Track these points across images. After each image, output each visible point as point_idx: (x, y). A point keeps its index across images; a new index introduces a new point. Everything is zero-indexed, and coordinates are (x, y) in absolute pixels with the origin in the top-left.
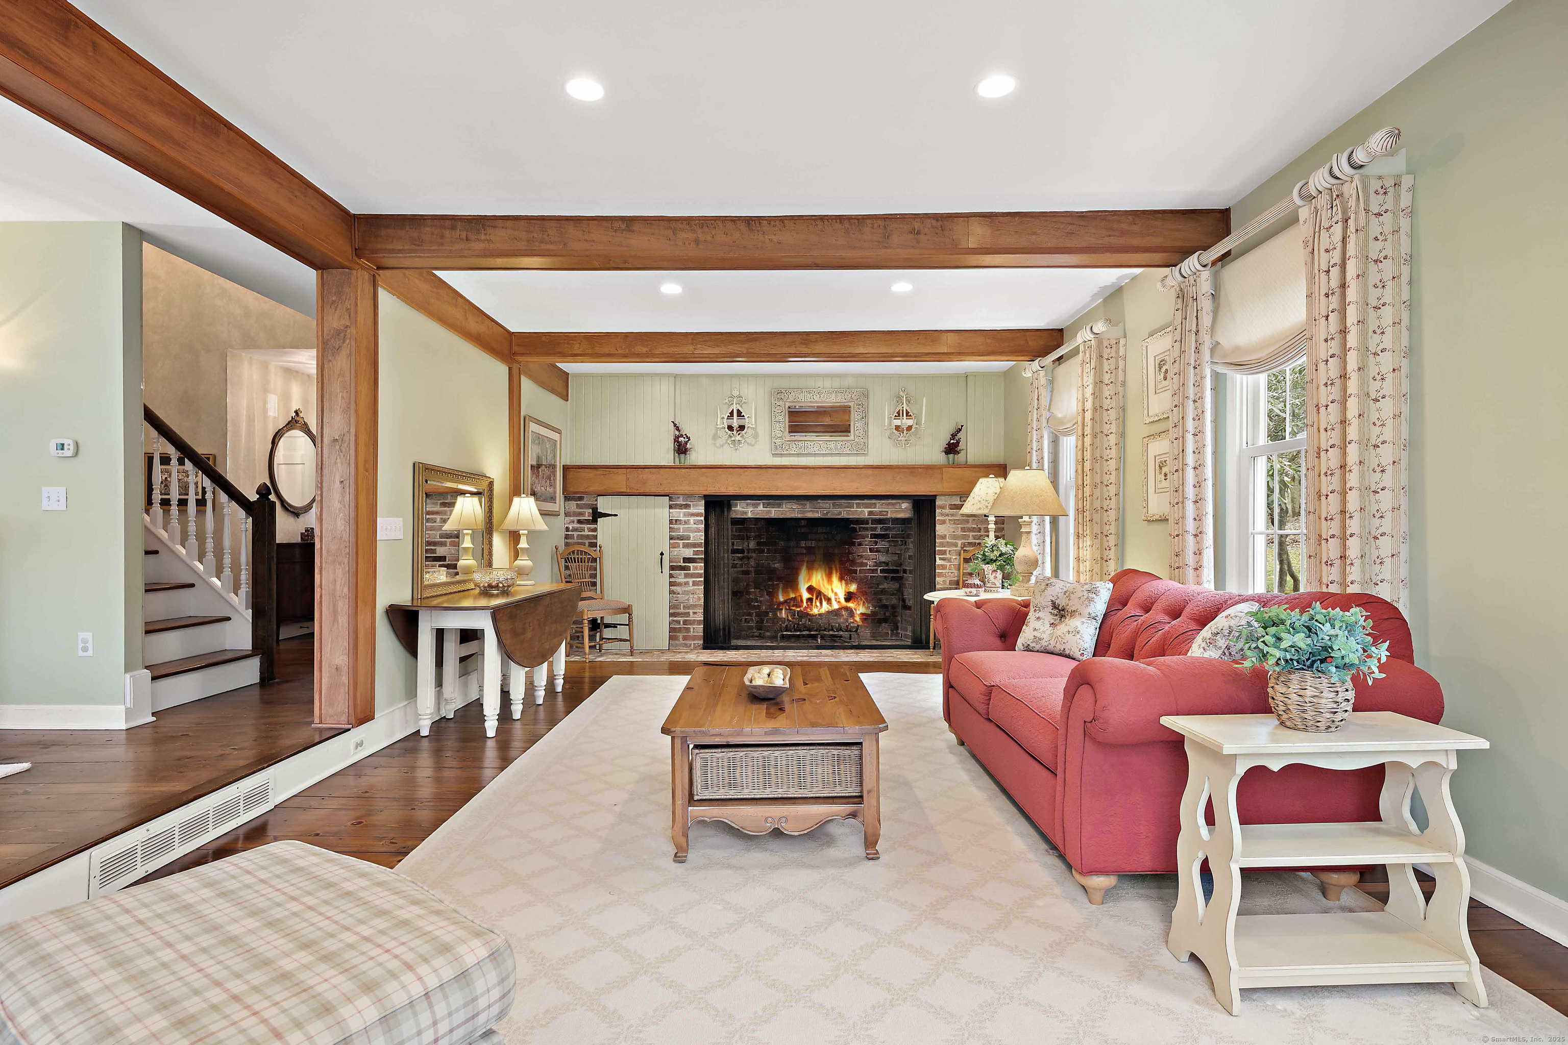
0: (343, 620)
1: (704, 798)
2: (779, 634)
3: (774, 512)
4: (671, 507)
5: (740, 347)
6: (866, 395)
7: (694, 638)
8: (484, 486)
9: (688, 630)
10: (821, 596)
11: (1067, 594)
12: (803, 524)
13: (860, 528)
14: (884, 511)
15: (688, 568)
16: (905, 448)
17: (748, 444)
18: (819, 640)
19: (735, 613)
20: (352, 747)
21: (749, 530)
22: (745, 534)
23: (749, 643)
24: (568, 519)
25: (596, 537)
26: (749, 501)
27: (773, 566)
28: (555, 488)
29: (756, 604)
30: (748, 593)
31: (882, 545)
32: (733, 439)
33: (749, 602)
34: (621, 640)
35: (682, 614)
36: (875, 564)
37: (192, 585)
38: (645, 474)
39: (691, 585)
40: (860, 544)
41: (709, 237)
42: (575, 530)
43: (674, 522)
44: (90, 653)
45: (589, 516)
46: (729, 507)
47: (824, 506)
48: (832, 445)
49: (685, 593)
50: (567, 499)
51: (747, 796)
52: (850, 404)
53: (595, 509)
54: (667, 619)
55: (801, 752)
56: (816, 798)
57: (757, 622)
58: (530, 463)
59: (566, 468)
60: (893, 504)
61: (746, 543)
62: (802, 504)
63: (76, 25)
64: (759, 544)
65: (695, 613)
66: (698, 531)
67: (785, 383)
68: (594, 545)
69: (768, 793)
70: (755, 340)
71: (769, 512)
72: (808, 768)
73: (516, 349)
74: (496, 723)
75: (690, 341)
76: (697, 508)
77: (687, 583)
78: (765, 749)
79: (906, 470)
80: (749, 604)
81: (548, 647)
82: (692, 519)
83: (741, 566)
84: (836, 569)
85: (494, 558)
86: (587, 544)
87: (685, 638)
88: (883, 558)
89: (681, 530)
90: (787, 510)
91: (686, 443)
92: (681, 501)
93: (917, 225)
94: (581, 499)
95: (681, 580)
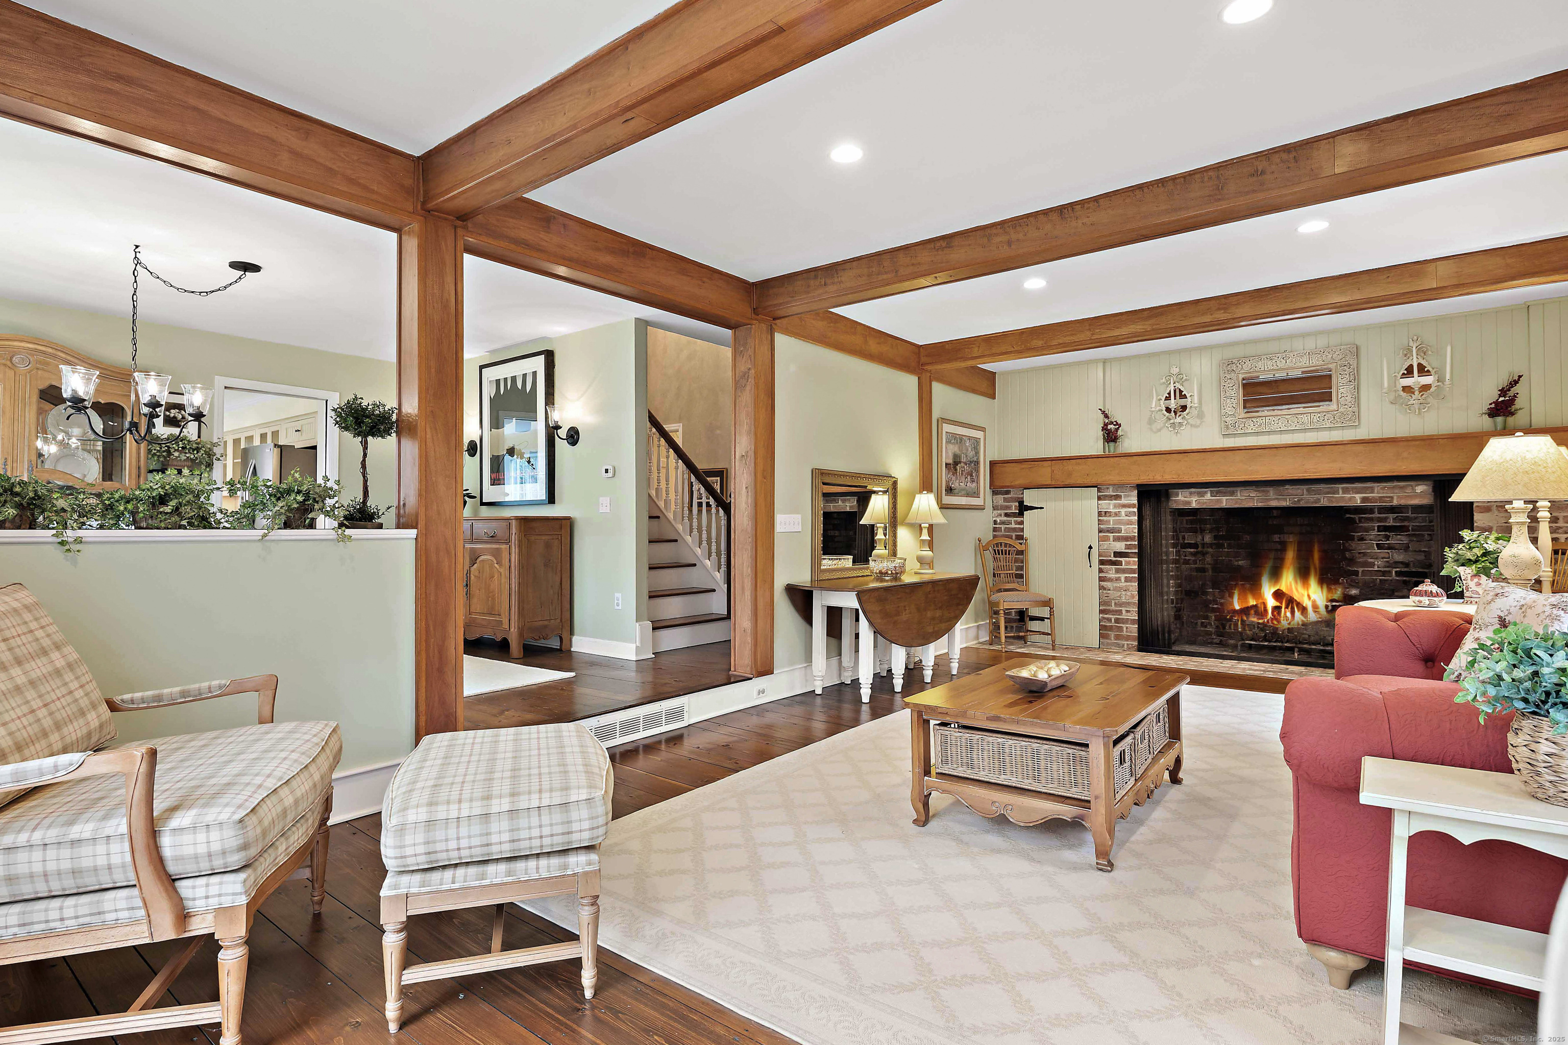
0: (748, 594)
1: (944, 772)
2: (1240, 643)
3: (1225, 502)
4: (1099, 498)
5: (1143, 325)
6: (1357, 352)
7: (1128, 638)
8: (889, 484)
9: (1120, 629)
10: (1293, 603)
11: (1524, 609)
12: (1275, 515)
13: (1360, 519)
14: (1387, 497)
15: (1120, 563)
16: (1419, 413)
17: (1191, 425)
18: (1296, 654)
19: (1189, 616)
20: (755, 693)
21: (1205, 522)
22: (1198, 527)
23: (1202, 650)
24: (995, 512)
25: (1022, 530)
26: (1193, 490)
27: (1236, 563)
28: (978, 482)
29: (1215, 606)
30: (1205, 593)
31: (1396, 539)
32: (1172, 421)
33: (1206, 604)
34: (1044, 633)
35: (1113, 611)
36: (1387, 564)
37: (695, 565)
38: (1070, 466)
39: (1123, 581)
40: (1362, 539)
41: (1021, 236)
42: (1003, 523)
43: (1103, 514)
44: (620, 607)
45: (1015, 509)
46: (1168, 496)
47: (1294, 492)
48: (1305, 418)
49: (1116, 589)
50: (995, 493)
51: (983, 779)
52: (1330, 366)
53: (1021, 503)
54: (1096, 616)
55: (1035, 745)
56: (1050, 794)
57: (1217, 627)
58: (944, 460)
59: (993, 464)
60: (1401, 488)
61: (1200, 537)
62: (1263, 491)
63: (554, 218)
64: (1216, 537)
65: (1127, 611)
66: (1130, 523)
67: (1239, 352)
68: (1020, 537)
69: (1002, 779)
70: (1162, 314)
71: (1220, 501)
72: (1043, 763)
73: (923, 360)
74: (870, 691)
75: (1087, 327)
76: (1129, 498)
77: (1118, 579)
78: (999, 736)
79: (1417, 443)
80: (1207, 606)
81: (931, 631)
82: (1123, 511)
83: (1195, 562)
84: (1316, 572)
85: (898, 548)
86: (1014, 537)
87: (1117, 637)
88: (1399, 557)
89: (1111, 522)
90: (1244, 498)
91: (1117, 430)
92: (1111, 492)
93: (1261, 165)
94: (1008, 493)
95: (1112, 574)
